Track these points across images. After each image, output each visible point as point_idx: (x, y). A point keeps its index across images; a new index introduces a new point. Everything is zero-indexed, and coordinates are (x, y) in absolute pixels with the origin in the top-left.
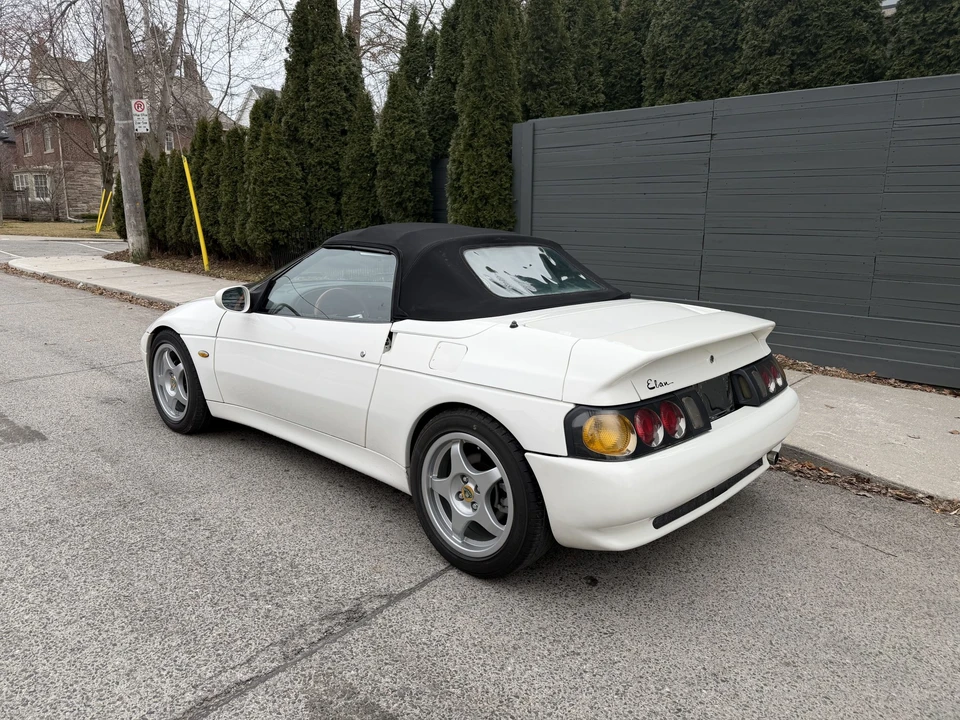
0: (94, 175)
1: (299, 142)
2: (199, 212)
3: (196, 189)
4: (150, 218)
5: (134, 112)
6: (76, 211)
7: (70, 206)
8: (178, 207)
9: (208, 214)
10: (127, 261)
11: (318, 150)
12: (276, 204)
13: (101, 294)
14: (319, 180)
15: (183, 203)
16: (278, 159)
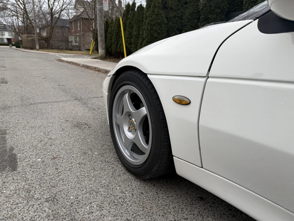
0: (90, 37)
1: (167, 8)
2: (125, 39)
3: (124, 30)
4: (107, 43)
5: (104, 3)
6: (85, 48)
7: (83, 46)
8: (117, 39)
9: (128, 40)
10: (98, 59)
11: (175, 11)
12: (156, 34)
13: (88, 68)
14: (174, 24)
15: (118, 37)
16: (158, 14)
